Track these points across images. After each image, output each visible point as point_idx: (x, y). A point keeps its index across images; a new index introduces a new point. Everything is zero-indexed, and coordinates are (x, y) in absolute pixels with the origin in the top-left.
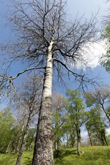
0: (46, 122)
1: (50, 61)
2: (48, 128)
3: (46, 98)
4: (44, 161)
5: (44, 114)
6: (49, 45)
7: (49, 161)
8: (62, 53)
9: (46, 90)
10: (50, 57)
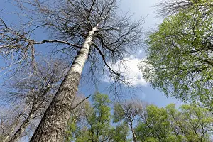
0: (67, 93)
1: (88, 43)
2: (68, 99)
3: (75, 72)
4: (55, 128)
5: (67, 85)
6: (91, 29)
7: (61, 129)
8: (103, 43)
9: (76, 65)
10: (89, 40)
